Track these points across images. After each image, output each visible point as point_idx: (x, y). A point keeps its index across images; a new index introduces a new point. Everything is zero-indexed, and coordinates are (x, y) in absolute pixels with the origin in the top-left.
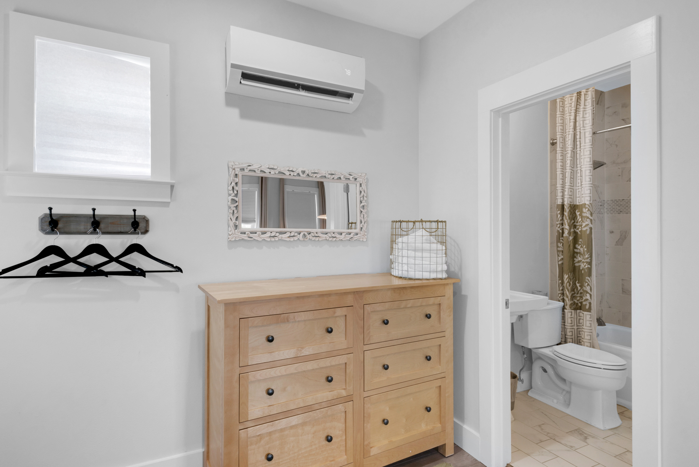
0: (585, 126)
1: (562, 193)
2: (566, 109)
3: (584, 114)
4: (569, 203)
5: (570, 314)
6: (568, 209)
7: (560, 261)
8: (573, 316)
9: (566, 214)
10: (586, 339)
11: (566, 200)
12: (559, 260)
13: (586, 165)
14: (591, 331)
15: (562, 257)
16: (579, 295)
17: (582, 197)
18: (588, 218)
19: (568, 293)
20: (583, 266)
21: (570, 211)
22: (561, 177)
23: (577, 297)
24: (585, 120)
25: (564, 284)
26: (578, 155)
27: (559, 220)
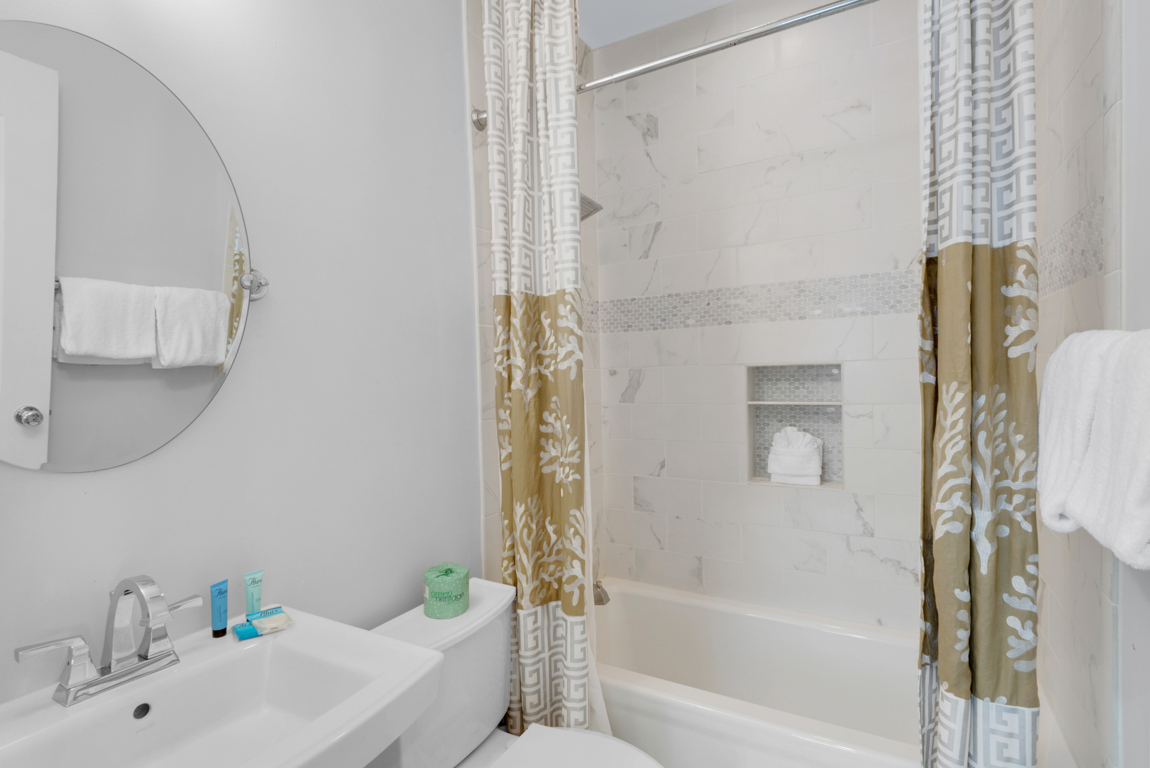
0: (556, 61)
1: (504, 263)
2: (508, 15)
3: (554, 27)
4: (523, 290)
5: (531, 619)
6: (521, 308)
7: (505, 461)
8: (539, 624)
9: (516, 321)
10: (574, 701)
11: (514, 279)
12: (502, 458)
13: (563, 175)
14: (585, 672)
15: (510, 449)
16: (553, 558)
17: (556, 271)
18: (572, 332)
19: (525, 561)
20: (563, 474)
21: (525, 313)
22: (501, 216)
23: (549, 564)
24: (555, 45)
25: (516, 531)
26: (541, 149)
27: (501, 340)
